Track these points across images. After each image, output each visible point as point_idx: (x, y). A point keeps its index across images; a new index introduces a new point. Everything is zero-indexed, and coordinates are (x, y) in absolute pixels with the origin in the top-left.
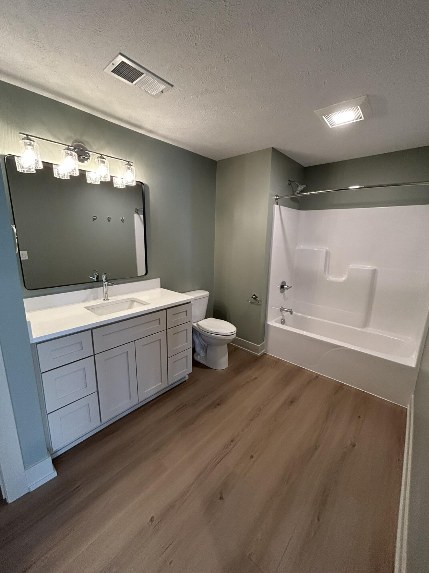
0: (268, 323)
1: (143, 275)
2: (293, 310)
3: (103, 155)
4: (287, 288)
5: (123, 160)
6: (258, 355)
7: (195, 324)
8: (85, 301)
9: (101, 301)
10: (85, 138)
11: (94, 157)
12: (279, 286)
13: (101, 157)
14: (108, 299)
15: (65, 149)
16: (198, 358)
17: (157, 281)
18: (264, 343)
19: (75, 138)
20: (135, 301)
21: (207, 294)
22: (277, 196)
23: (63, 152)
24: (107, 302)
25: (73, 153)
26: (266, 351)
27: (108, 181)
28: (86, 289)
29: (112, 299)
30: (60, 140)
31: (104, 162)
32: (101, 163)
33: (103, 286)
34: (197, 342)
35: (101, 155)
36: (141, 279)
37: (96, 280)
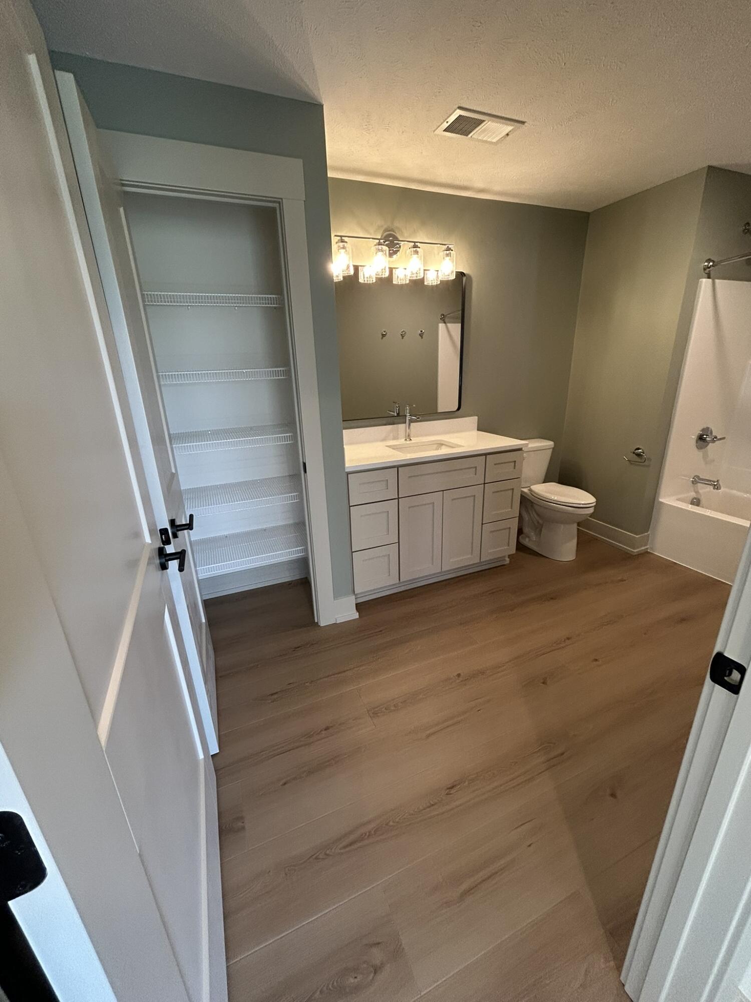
0: (660, 500)
1: (455, 410)
2: (720, 482)
3: (417, 242)
4: (713, 441)
5: (441, 244)
6: (633, 552)
7: (526, 490)
8: (384, 440)
9: (402, 441)
10: (397, 224)
11: (405, 247)
12: (694, 437)
13: (415, 247)
14: (411, 440)
15: (376, 245)
16: (526, 542)
17: (473, 420)
18: (649, 535)
19: (385, 226)
20: (442, 444)
21: (550, 445)
22: (709, 261)
23: (373, 249)
24: (408, 442)
25: (385, 248)
26: (652, 548)
27: (420, 278)
28: (385, 425)
29: (414, 440)
30: (371, 234)
31: (417, 252)
32: (414, 254)
33: (405, 423)
34: (526, 517)
35: (415, 242)
36: (453, 416)
37: (396, 415)
